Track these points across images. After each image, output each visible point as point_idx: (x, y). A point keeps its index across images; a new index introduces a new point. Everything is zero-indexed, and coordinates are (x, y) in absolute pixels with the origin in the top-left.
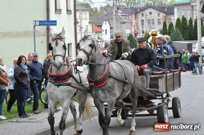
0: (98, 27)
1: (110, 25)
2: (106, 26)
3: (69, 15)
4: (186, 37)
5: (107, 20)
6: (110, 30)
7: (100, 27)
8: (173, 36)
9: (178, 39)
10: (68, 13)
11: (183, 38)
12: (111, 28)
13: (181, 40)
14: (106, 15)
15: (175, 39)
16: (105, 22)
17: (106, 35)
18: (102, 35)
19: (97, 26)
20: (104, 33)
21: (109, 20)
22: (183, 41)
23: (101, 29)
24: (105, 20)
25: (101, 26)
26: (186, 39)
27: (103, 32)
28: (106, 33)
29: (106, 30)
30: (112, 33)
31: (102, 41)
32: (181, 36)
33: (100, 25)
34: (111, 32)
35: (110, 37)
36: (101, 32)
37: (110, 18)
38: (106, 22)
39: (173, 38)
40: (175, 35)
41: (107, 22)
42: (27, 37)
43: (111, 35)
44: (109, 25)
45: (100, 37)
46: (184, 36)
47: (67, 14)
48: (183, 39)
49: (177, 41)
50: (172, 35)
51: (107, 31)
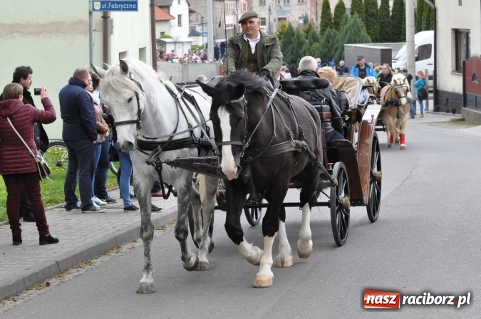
0: (160, 10)
1: (189, 5)
2: (179, 7)
4: (373, 35)
6: (190, 16)
7: (166, 10)
8: (347, 32)
9: (357, 40)
11: (369, 38)
12: (191, 12)
13: (364, 40)
15: (350, 38)
17: (180, 28)
18: (171, 27)
19: (160, 7)
20: (174, 22)
22: (369, 42)
23: (169, 13)
25: (168, 7)
26: (375, 40)
27: (172, 21)
28: (180, 24)
29: (180, 16)
30: (193, 24)
31: (175, 43)
32: (364, 32)
33: (165, 4)
34: (190, 21)
35: (188, 32)
36: (167, 21)
39: (347, 38)
40: (351, 30)
42: (60, 34)
43: (190, 27)
44: (186, 4)
46: (370, 31)
48: (370, 40)
49: (355, 42)
50: (345, 30)
51: (183, 18)
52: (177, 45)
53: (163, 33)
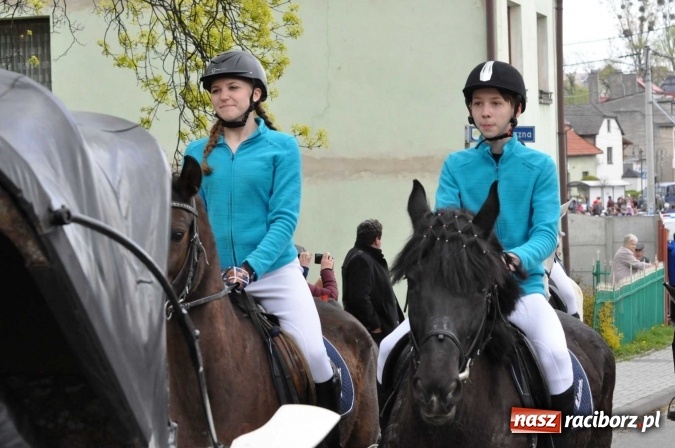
0: (582, 141)
1: (623, 134)
2: (609, 136)
3: (545, 107)
5: (614, 115)
6: (624, 149)
7: (591, 141)
10: (542, 101)
12: (625, 143)
14: (608, 100)
16: (605, 122)
17: (610, 166)
18: (597, 164)
19: (582, 136)
20: (602, 158)
21: (619, 118)
23: (594, 145)
24: (605, 117)
25: (593, 136)
27: (599, 156)
28: (610, 160)
29: (610, 150)
30: (629, 161)
31: (602, 187)
33: (589, 132)
34: (625, 157)
35: (621, 173)
36: (592, 156)
37: (622, 109)
38: (609, 122)
41: (613, 123)
43: (625, 165)
44: (619, 132)
45: (591, 174)
47: (540, 103)
51: (614, 152)
52: (605, 190)
53: (586, 174)
